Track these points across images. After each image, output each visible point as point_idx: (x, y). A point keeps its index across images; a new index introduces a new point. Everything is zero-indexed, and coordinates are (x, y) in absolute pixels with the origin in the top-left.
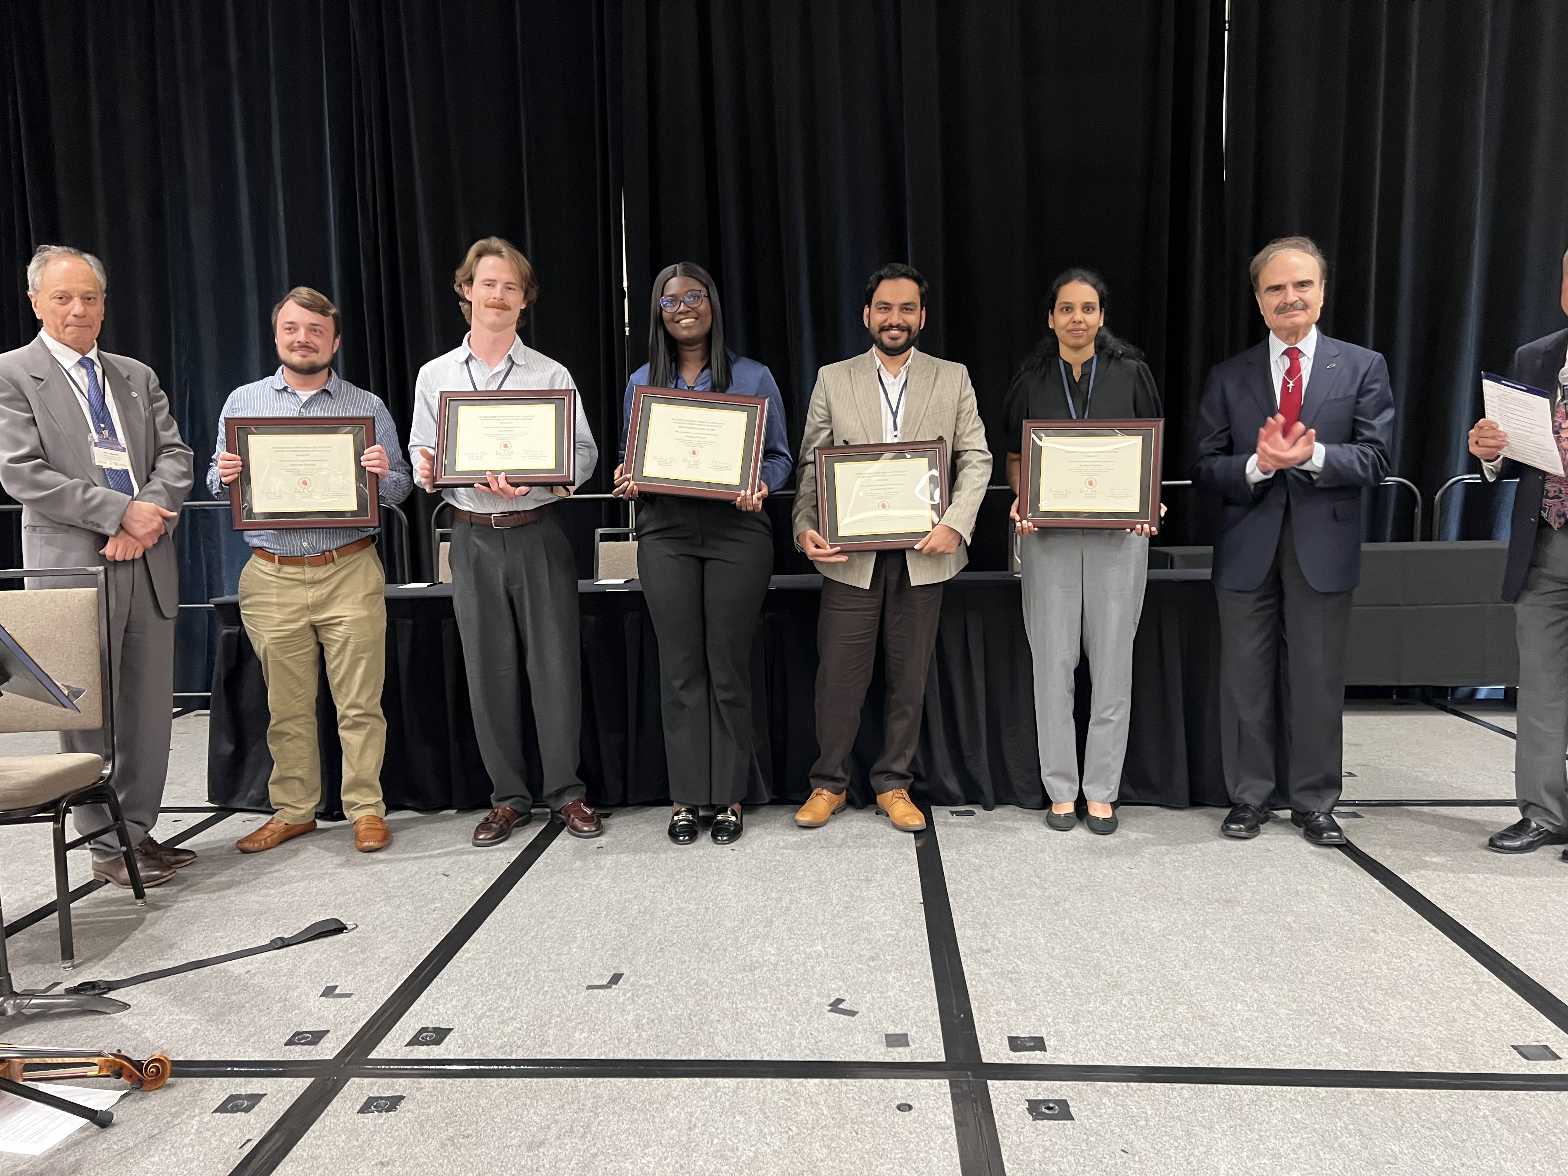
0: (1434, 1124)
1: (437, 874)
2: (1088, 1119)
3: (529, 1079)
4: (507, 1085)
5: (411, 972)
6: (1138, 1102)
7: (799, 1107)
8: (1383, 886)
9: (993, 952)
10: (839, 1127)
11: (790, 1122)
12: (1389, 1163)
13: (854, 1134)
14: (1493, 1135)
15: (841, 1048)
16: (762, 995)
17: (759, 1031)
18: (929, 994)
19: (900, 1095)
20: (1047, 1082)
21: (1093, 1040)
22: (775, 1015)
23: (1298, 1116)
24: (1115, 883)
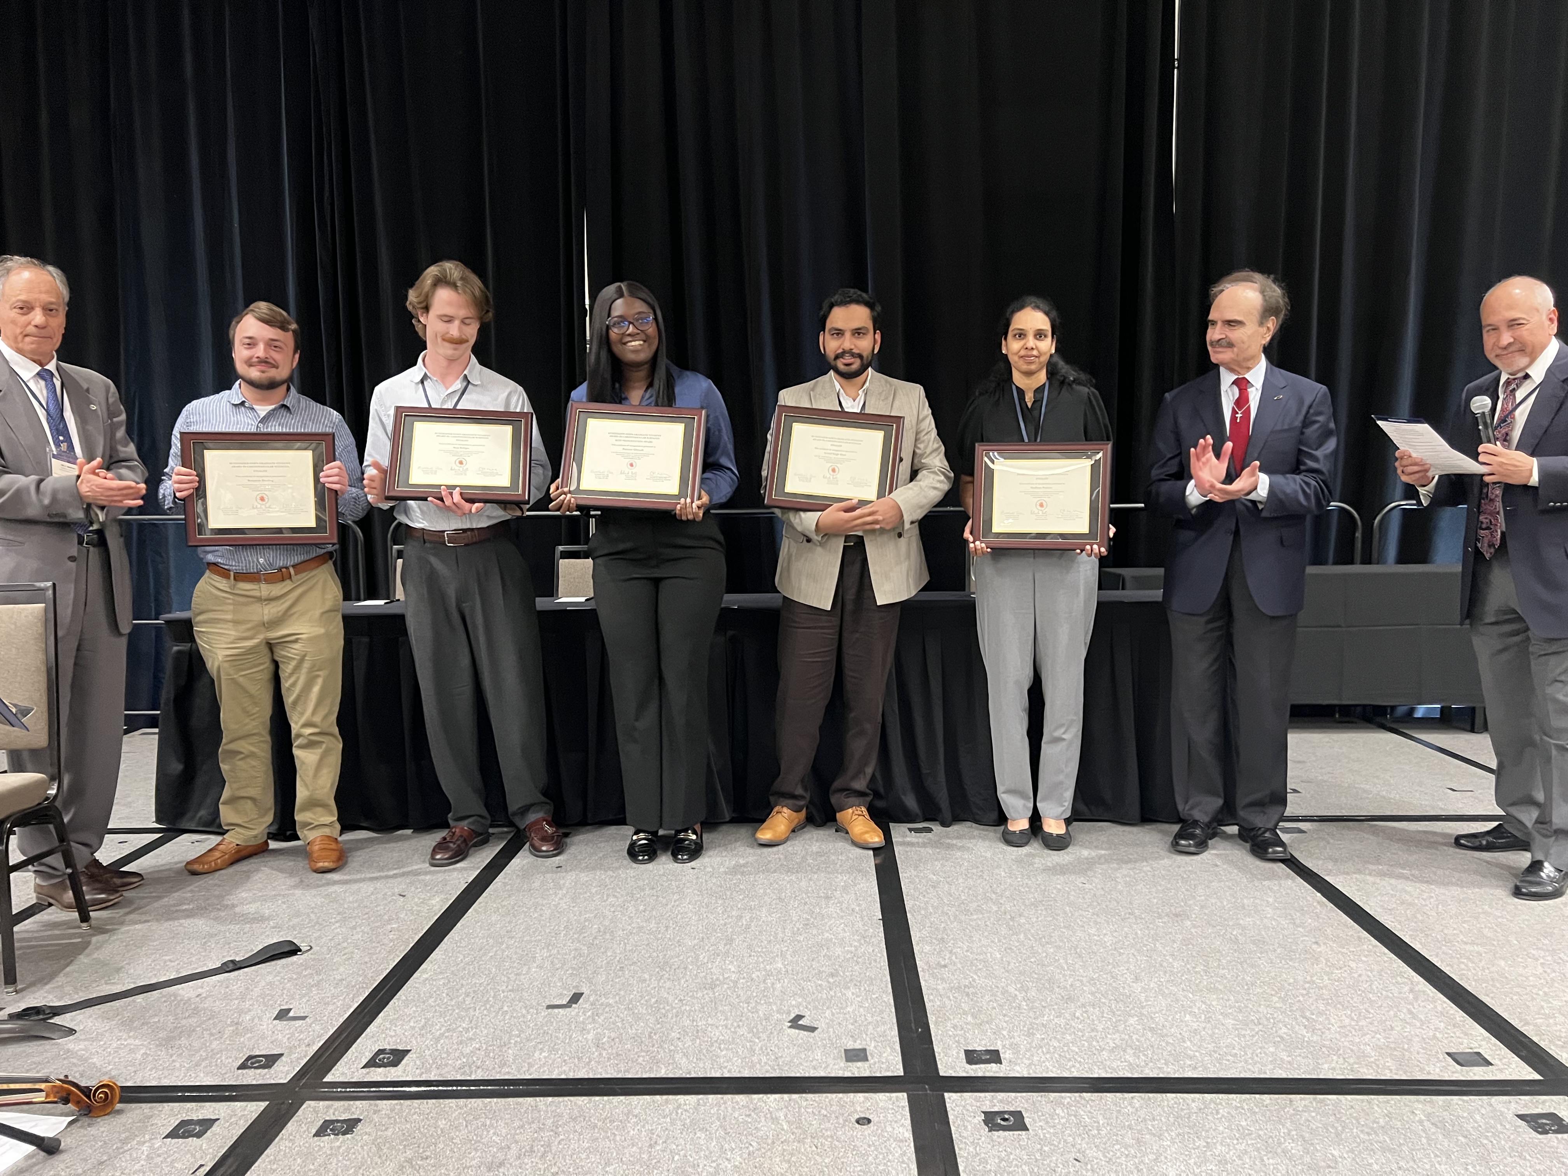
0: (1372, 1128)
1: (393, 895)
2: (1042, 1128)
3: (488, 1100)
4: (466, 1106)
5: (367, 994)
6: (1090, 1112)
7: (759, 1122)
8: (1324, 899)
9: (951, 967)
10: (799, 1142)
11: (750, 1138)
12: (1329, 1167)
13: (814, 1148)
14: (1428, 1138)
15: (801, 1064)
16: (723, 1012)
17: (720, 1048)
18: (888, 1010)
19: (859, 1109)
20: (1002, 1094)
21: (1048, 1053)
22: (735, 1032)
23: (1244, 1123)
24: (1068, 898)
